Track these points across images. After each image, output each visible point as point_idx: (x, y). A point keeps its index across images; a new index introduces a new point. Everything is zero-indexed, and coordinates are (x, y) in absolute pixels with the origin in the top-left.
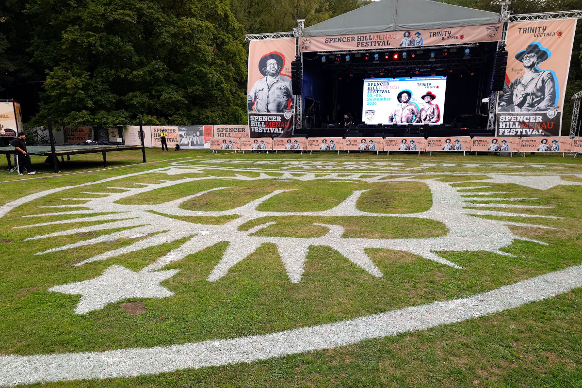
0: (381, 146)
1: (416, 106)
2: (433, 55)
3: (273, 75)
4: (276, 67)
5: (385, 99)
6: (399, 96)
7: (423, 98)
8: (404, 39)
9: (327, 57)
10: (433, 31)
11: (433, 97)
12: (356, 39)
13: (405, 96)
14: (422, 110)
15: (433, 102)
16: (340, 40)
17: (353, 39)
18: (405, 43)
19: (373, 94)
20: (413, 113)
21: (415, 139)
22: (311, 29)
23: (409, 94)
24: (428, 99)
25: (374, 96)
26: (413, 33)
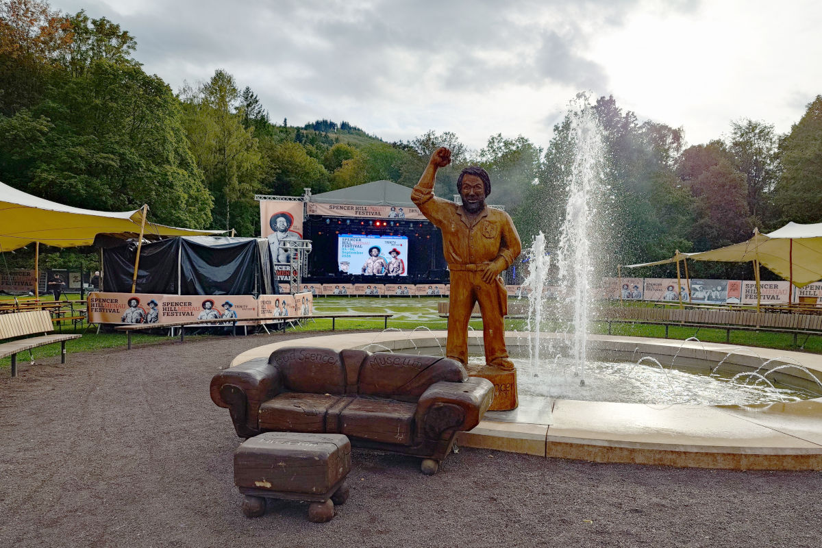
0: (383, 291)
1: (384, 260)
2: (412, 225)
3: (282, 231)
4: (286, 224)
5: (358, 253)
6: (370, 251)
7: (390, 253)
8: (391, 212)
9: (331, 219)
10: (411, 209)
11: (398, 253)
12: (355, 208)
13: (375, 251)
14: (390, 263)
15: (399, 257)
16: (342, 208)
17: (352, 208)
18: (392, 215)
19: (347, 248)
20: (383, 266)
21: (407, 286)
22: (318, 197)
23: (379, 250)
24: (394, 254)
25: (348, 249)
26: (397, 209)
